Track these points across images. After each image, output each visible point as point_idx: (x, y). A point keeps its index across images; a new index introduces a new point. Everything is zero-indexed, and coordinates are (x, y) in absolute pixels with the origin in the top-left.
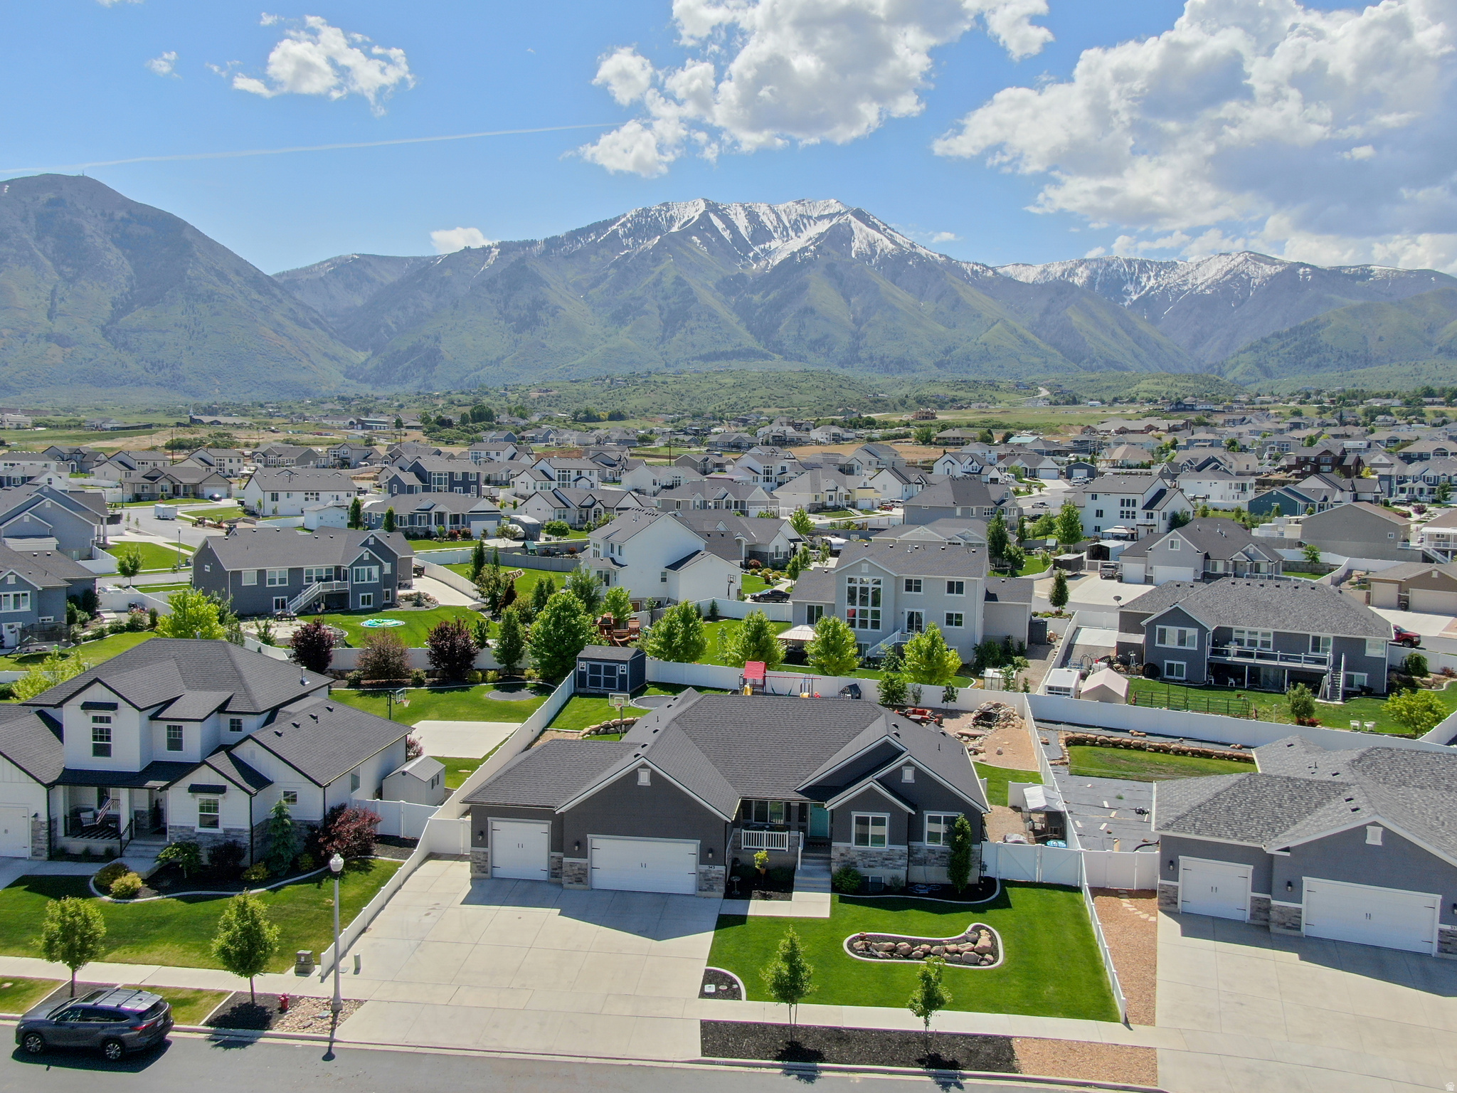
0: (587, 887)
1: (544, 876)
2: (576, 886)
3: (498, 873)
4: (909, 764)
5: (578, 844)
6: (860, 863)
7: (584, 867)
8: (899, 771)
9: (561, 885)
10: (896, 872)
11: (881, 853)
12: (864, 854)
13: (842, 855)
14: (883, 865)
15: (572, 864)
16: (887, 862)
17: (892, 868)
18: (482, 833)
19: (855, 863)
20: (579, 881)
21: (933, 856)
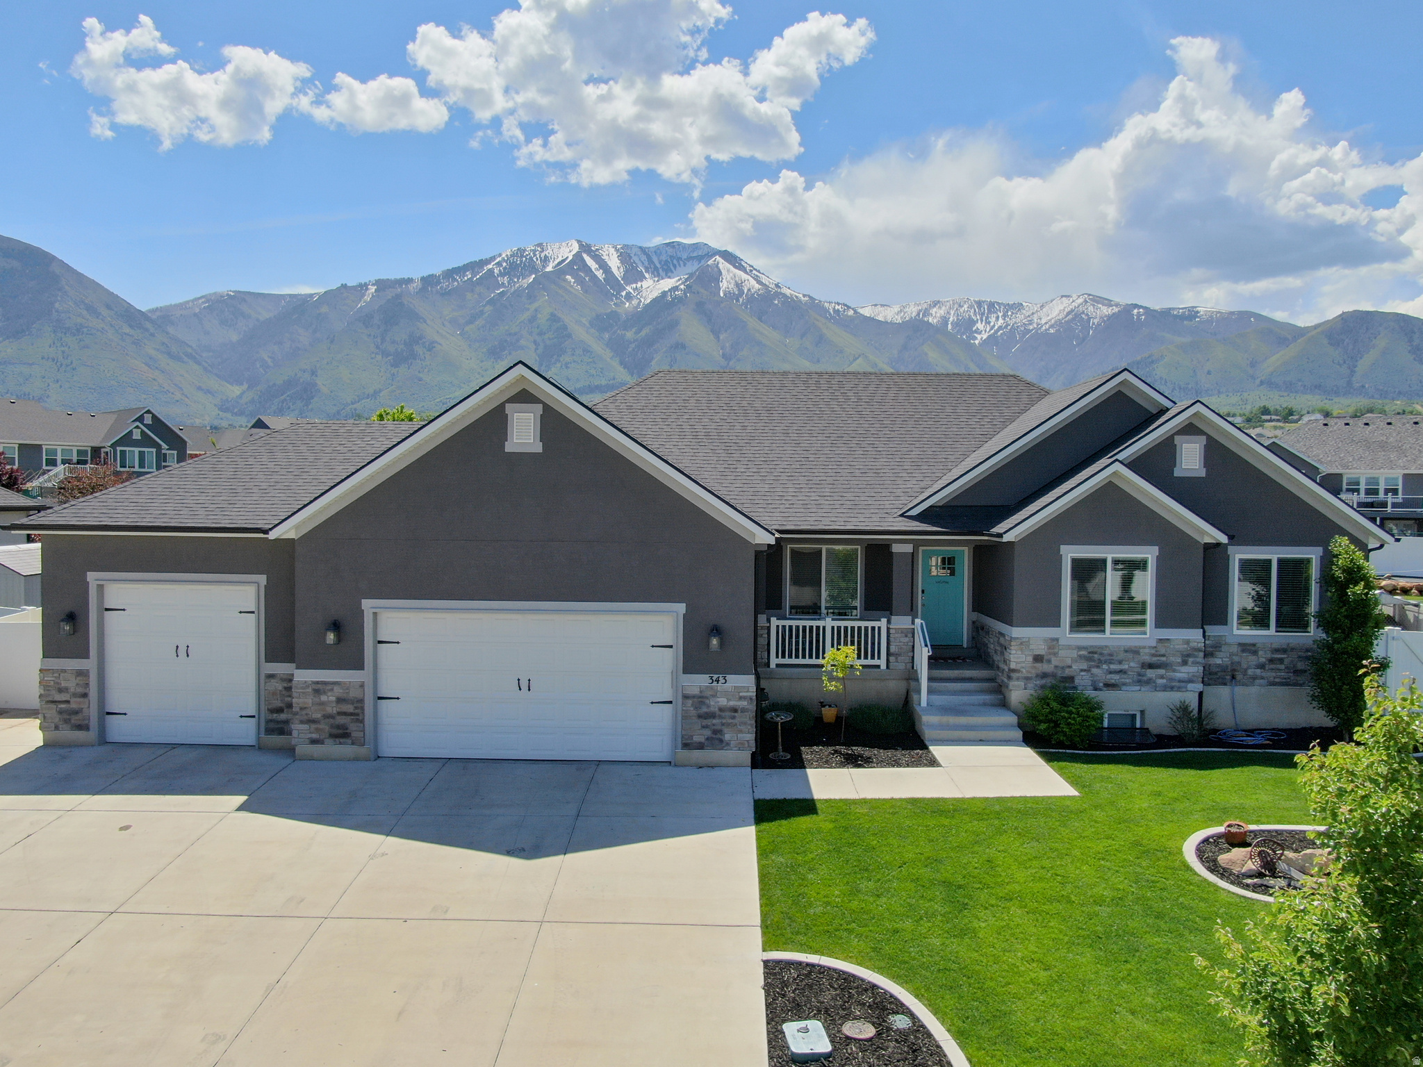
0: (363, 751)
1: (247, 732)
2: (332, 748)
3: (119, 729)
4: (1190, 429)
5: (336, 626)
6: (1082, 681)
7: (354, 694)
8: (1167, 449)
9: (290, 751)
10: (1175, 697)
11: (1135, 651)
12: (1094, 656)
13: (1038, 659)
14: (1141, 681)
15: (319, 689)
16: (1151, 673)
17: (1165, 688)
18: (71, 617)
19: (1072, 679)
20: (341, 734)
21: (1253, 659)
